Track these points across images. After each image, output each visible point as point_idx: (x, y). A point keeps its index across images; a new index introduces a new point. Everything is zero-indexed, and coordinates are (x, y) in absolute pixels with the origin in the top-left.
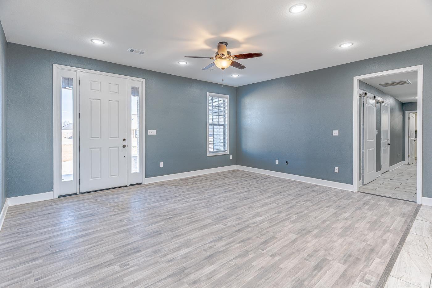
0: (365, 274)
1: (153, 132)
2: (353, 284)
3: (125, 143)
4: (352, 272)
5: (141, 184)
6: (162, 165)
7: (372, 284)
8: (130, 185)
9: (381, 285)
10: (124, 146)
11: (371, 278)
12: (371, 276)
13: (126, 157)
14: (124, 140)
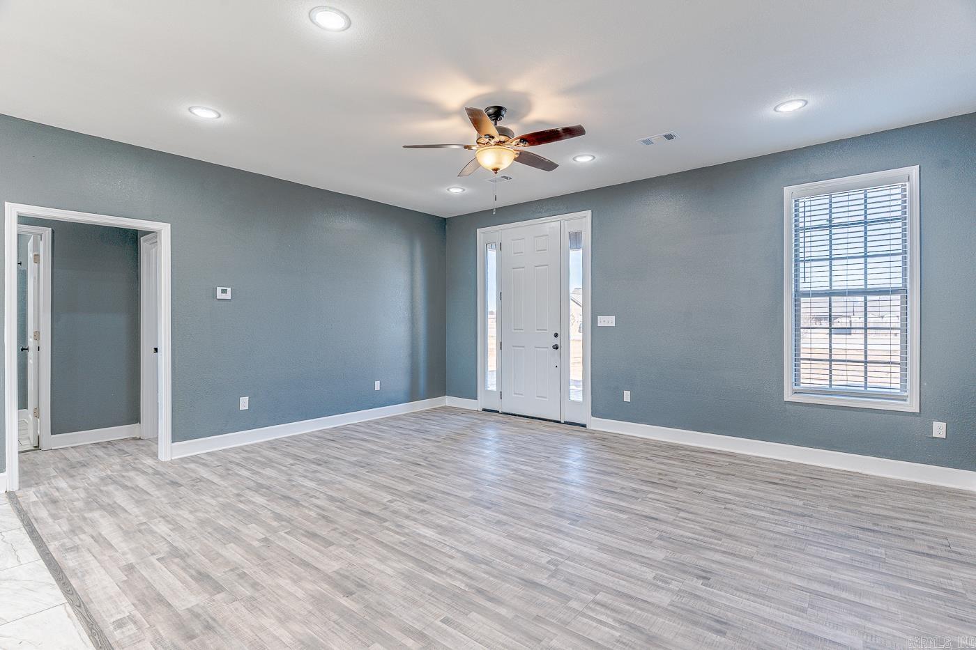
0: (139, 628)
1: (607, 321)
2: (133, 604)
3: (557, 341)
4: (159, 613)
5: (584, 426)
6: (627, 396)
7: (111, 627)
8: (566, 423)
9: (96, 637)
10: (556, 347)
11: (123, 632)
12: (128, 633)
13: (559, 367)
14: (556, 335)
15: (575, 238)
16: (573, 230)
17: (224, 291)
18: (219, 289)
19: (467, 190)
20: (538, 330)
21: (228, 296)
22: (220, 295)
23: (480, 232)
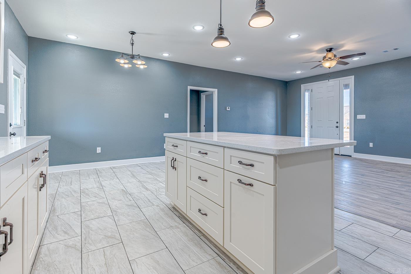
1: (359, 117)
3: (338, 125)
5: (351, 156)
6: (371, 145)
8: (342, 155)
10: (337, 127)
13: (338, 134)
14: (337, 123)
15: (346, 86)
16: (345, 83)
17: (229, 108)
18: (227, 107)
19: (303, 72)
20: (329, 121)
21: (229, 110)
22: (227, 109)
23: (303, 86)
